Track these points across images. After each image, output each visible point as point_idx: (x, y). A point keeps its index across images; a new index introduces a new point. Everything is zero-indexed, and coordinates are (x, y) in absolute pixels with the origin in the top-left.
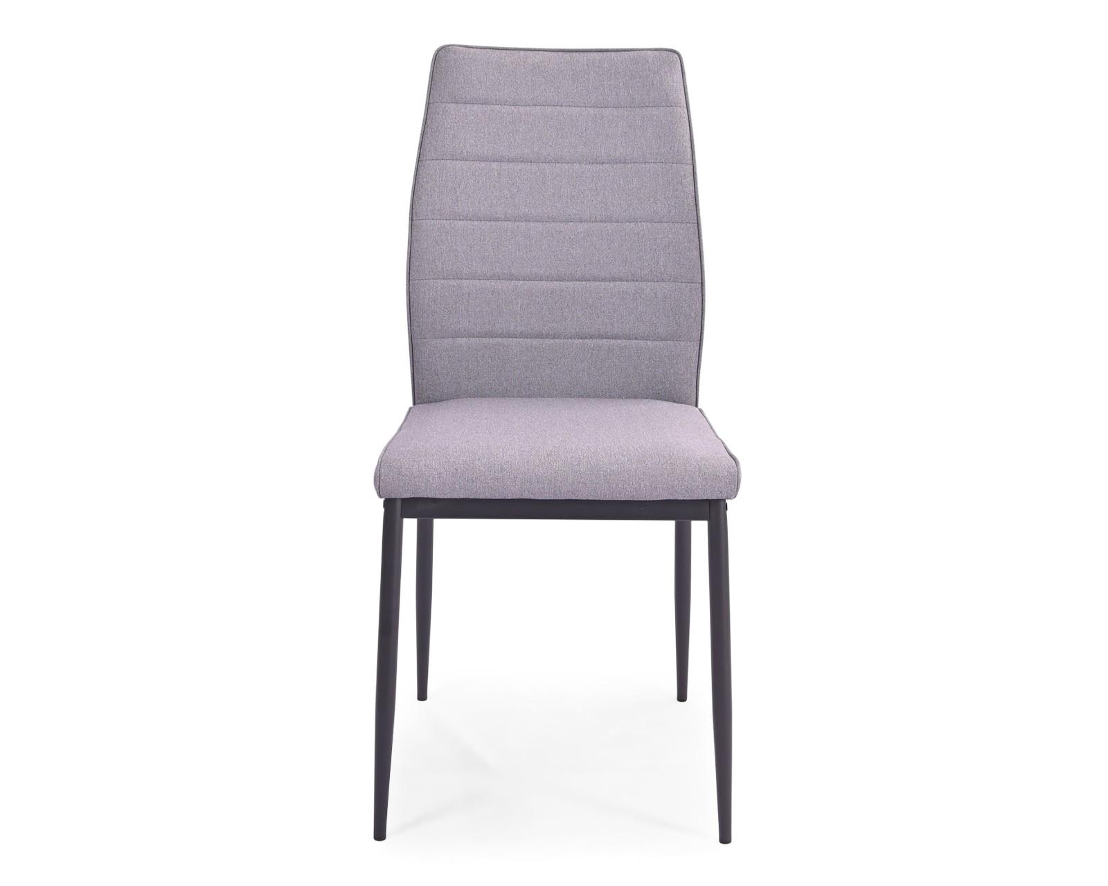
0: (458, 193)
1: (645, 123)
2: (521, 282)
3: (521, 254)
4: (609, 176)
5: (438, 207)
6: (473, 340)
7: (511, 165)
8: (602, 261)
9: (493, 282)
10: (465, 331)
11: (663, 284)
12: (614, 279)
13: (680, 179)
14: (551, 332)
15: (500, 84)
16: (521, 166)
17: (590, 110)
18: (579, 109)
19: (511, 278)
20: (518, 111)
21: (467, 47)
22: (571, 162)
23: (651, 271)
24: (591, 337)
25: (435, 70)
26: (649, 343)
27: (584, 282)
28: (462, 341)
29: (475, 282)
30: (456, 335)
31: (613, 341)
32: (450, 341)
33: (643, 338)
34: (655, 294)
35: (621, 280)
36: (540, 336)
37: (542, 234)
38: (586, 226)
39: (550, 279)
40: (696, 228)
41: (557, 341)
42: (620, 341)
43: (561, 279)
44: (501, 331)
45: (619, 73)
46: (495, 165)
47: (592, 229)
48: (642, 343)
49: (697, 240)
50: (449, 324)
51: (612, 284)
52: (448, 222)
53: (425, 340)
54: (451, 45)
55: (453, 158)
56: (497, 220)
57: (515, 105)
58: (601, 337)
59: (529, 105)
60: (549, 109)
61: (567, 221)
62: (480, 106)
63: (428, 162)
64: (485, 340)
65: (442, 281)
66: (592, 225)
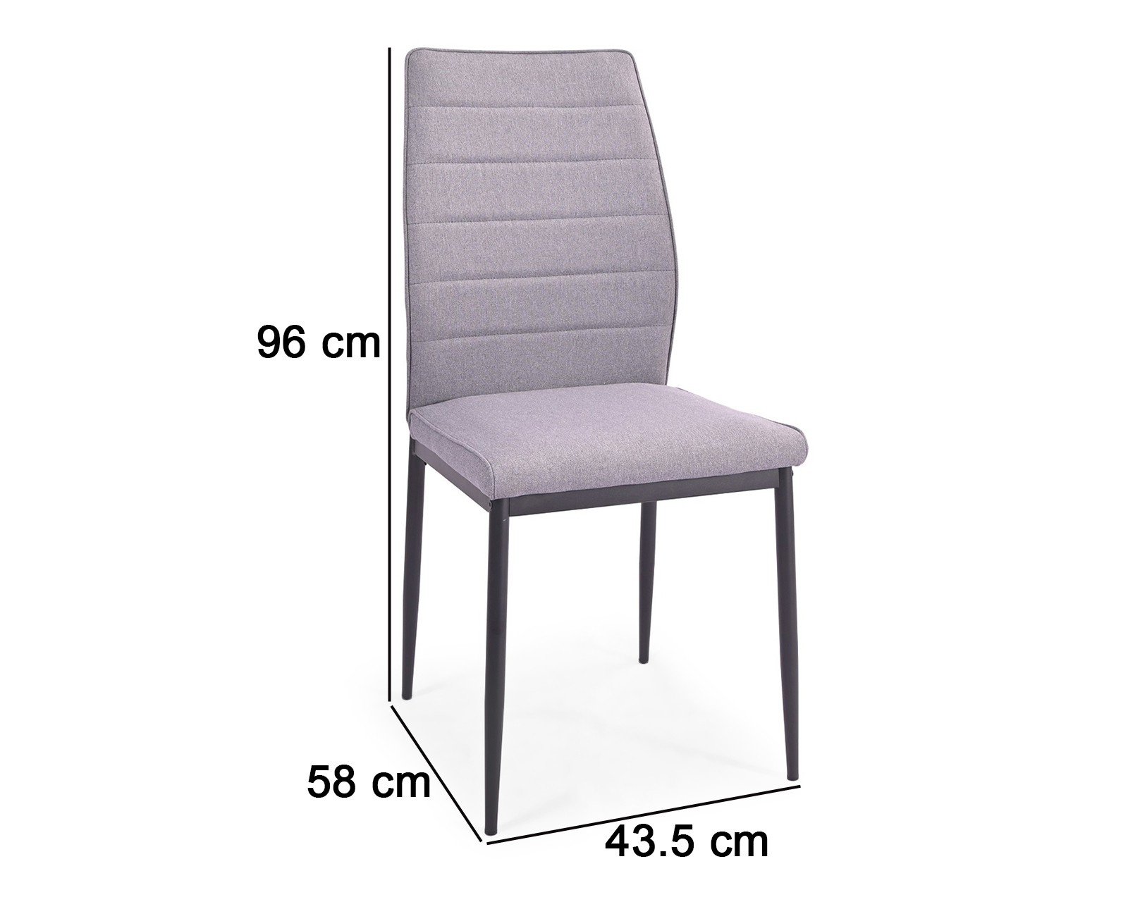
0: (449, 195)
1: (611, 121)
2: (511, 280)
3: (511, 252)
4: (584, 173)
5: (431, 210)
6: (468, 340)
7: (494, 165)
8: (584, 255)
9: (486, 281)
10: (462, 330)
11: (641, 273)
12: (596, 272)
13: (649, 173)
14: (540, 326)
15: (473, 87)
16: (502, 166)
17: (559, 109)
18: (549, 109)
19: (502, 275)
20: (494, 114)
21: (436, 50)
22: (548, 160)
23: (630, 261)
24: (576, 328)
25: (410, 73)
26: (629, 330)
27: (568, 276)
28: (459, 341)
29: (469, 282)
30: (453, 335)
31: (595, 331)
32: (447, 341)
33: (622, 325)
34: (634, 284)
35: (602, 272)
36: (530, 330)
37: (528, 232)
38: (567, 221)
39: (538, 274)
40: (668, 219)
41: (545, 334)
42: (601, 330)
43: (548, 274)
44: (494, 328)
45: (581, 74)
46: (479, 166)
47: (574, 224)
48: (623, 330)
49: (669, 230)
50: (447, 325)
51: (594, 276)
52: (442, 224)
53: (425, 343)
54: (421, 49)
55: (440, 161)
56: (485, 220)
57: (490, 106)
58: (585, 327)
59: (503, 106)
60: (522, 110)
61: (550, 218)
62: (459, 108)
63: (417, 166)
64: (480, 339)
65: (440, 283)
66: (573, 220)
